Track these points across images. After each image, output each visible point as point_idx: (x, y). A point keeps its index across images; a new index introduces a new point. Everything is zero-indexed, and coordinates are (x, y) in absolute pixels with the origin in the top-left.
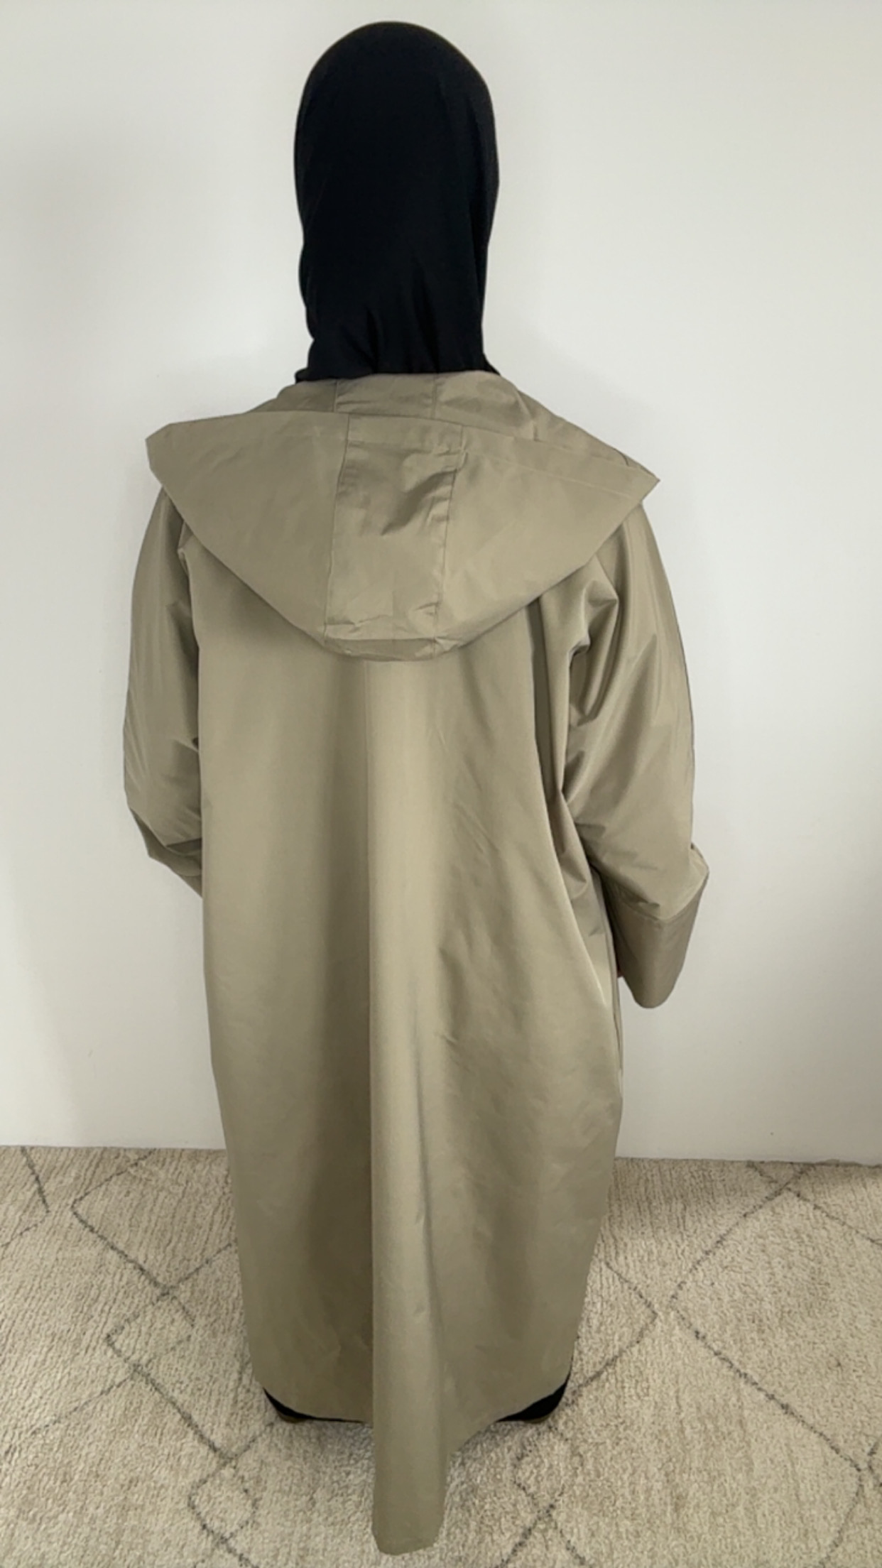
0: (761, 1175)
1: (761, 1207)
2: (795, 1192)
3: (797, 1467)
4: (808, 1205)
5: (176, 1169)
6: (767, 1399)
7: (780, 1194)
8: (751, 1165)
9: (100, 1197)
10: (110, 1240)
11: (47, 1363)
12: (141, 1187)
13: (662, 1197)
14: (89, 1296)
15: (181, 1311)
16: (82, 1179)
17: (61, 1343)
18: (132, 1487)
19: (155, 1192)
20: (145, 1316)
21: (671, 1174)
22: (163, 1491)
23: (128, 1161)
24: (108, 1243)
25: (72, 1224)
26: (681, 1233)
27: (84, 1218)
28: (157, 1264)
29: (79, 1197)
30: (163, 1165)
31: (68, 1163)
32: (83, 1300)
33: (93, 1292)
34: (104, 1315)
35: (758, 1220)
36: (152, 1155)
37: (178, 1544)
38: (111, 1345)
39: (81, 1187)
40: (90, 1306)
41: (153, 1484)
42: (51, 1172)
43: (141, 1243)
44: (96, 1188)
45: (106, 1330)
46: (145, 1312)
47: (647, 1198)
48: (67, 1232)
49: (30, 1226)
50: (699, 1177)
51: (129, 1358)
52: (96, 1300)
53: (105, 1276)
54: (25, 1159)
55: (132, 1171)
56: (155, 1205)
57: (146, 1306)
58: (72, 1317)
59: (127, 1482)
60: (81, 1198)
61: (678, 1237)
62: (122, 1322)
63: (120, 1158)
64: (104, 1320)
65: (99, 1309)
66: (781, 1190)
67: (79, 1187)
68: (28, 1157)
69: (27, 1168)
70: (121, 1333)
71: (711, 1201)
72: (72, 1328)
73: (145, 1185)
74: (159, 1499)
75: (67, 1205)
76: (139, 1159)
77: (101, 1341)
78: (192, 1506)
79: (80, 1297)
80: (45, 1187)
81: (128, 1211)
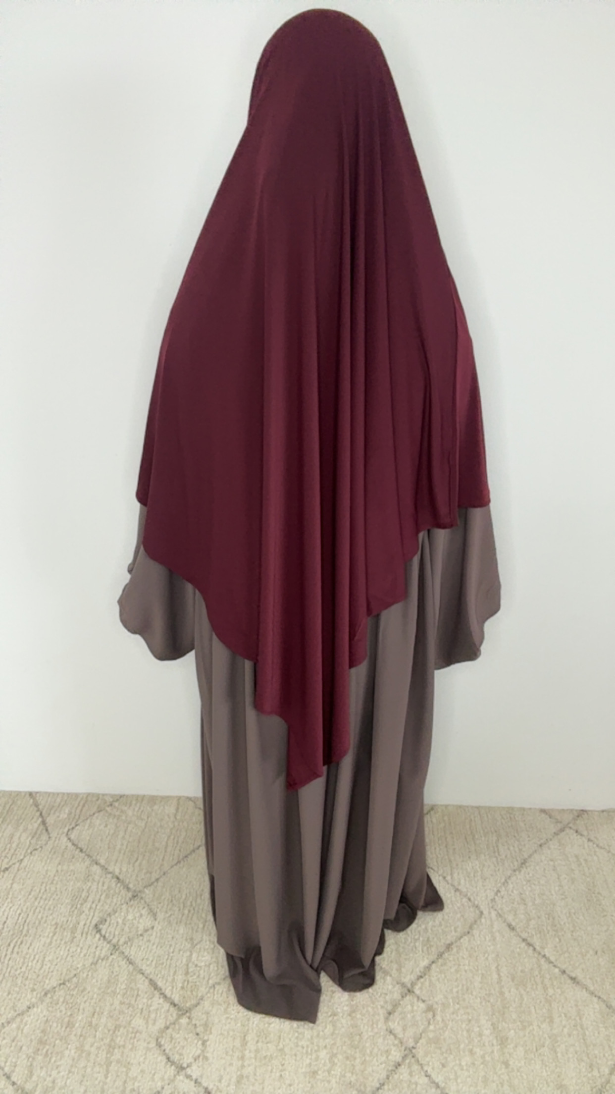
0: (550, 818)
1: (551, 840)
2: (574, 830)
3: (584, 1019)
4: (584, 839)
5: (140, 808)
6: (560, 973)
7: (563, 831)
8: (543, 811)
9: (86, 827)
10: (94, 858)
11: (53, 944)
12: (115, 820)
13: (482, 832)
14: (81, 896)
15: (146, 908)
16: (73, 815)
17: (62, 929)
18: (117, 1032)
19: (126, 825)
20: (121, 912)
21: (487, 816)
22: (138, 1034)
23: (106, 802)
24: (93, 860)
25: (67, 846)
26: (496, 857)
27: (76, 843)
28: (129, 875)
29: (71, 827)
30: (130, 805)
31: (62, 803)
32: (77, 900)
33: (84, 895)
34: (92, 911)
35: (549, 848)
36: (122, 799)
37: (150, 1073)
38: (99, 931)
39: (73, 821)
40: (82, 904)
41: (131, 1030)
42: (51, 809)
43: (117, 861)
44: (83, 821)
45: (94, 922)
46: (121, 909)
47: (472, 833)
48: (63, 852)
49: (38, 847)
50: (507, 818)
51: (111, 941)
52: (85, 901)
53: (92, 883)
54: (31, 801)
55: (108, 809)
56: (125, 834)
57: (122, 904)
58: (70, 912)
59: (113, 1027)
60: (73, 828)
61: (494, 859)
62: (105, 916)
63: (100, 801)
64: (92, 914)
65: (89, 906)
66: (564, 828)
67: (71, 819)
68: (34, 799)
69: (33, 806)
70: (105, 924)
71: (516, 835)
72: (70, 919)
73: (118, 819)
74: (135, 1040)
75: (63, 833)
76: (113, 801)
77: (91, 928)
78: (159, 1045)
79: (74, 898)
80: (47, 821)
81: (107, 837)
